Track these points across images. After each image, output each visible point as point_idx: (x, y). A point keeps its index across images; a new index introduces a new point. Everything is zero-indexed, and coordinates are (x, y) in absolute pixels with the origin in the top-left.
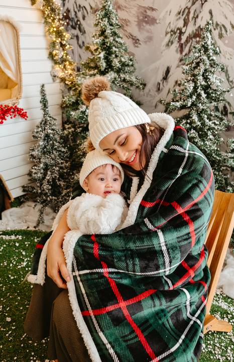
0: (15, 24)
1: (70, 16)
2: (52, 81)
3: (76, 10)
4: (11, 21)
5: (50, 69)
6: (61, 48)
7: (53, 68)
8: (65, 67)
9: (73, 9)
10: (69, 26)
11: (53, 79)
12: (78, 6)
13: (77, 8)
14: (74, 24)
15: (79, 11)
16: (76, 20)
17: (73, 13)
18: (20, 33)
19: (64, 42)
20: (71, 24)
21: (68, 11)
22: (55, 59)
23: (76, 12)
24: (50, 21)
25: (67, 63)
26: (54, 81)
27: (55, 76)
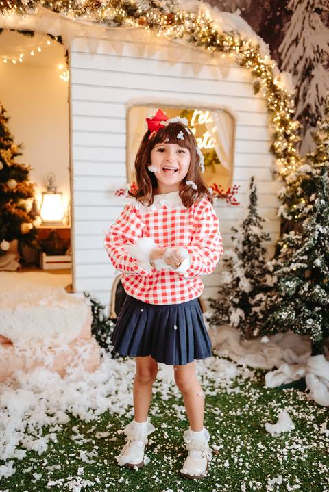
0: (232, 113)
1: (310, 112)
2: (271, 178)
3: (318, 104)
4: (228, 109)
5: (269, 164)
6: (285, 140)
7: (274, 163)
8: (289, 161)
9: (314, 103)
10: (308, 124)
11: (273, 176)
12: (320, 99)
13: (319, 101)
14: (314, 121)
15: (321, 105)
16: (316, 115)
17: (314, 108)
18: (237, 123)
19: (288, 132)
20: (310, 121)
21: (309, 106)
22: (276, 152)
23: (317, 107)
24: (273, 108)
25: (293, 158)
26: (274, 179)
27: (275, 173)
